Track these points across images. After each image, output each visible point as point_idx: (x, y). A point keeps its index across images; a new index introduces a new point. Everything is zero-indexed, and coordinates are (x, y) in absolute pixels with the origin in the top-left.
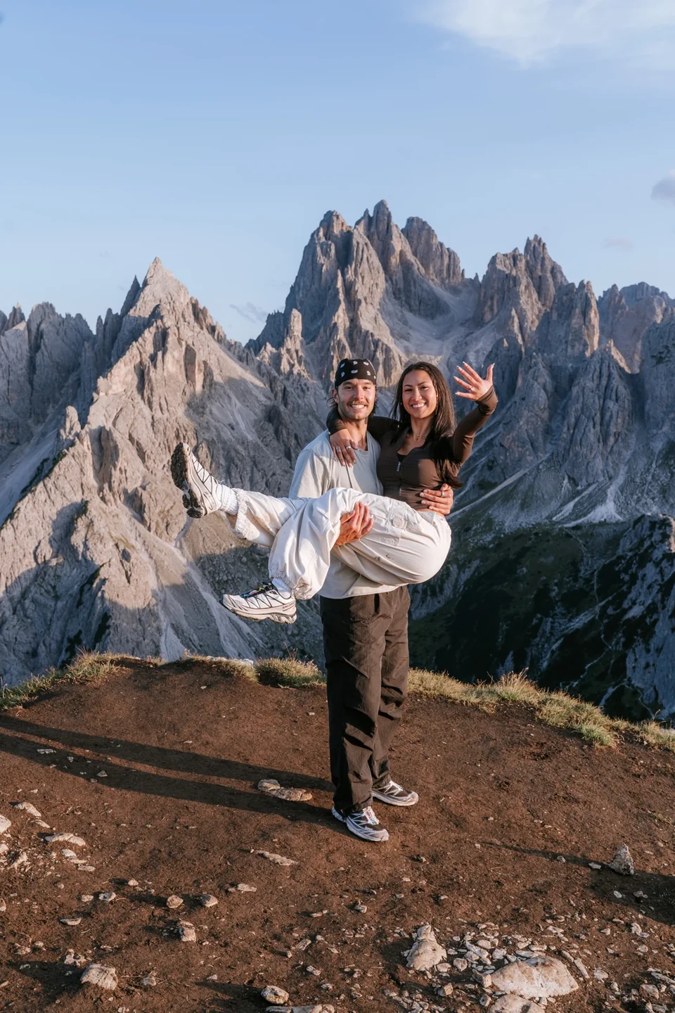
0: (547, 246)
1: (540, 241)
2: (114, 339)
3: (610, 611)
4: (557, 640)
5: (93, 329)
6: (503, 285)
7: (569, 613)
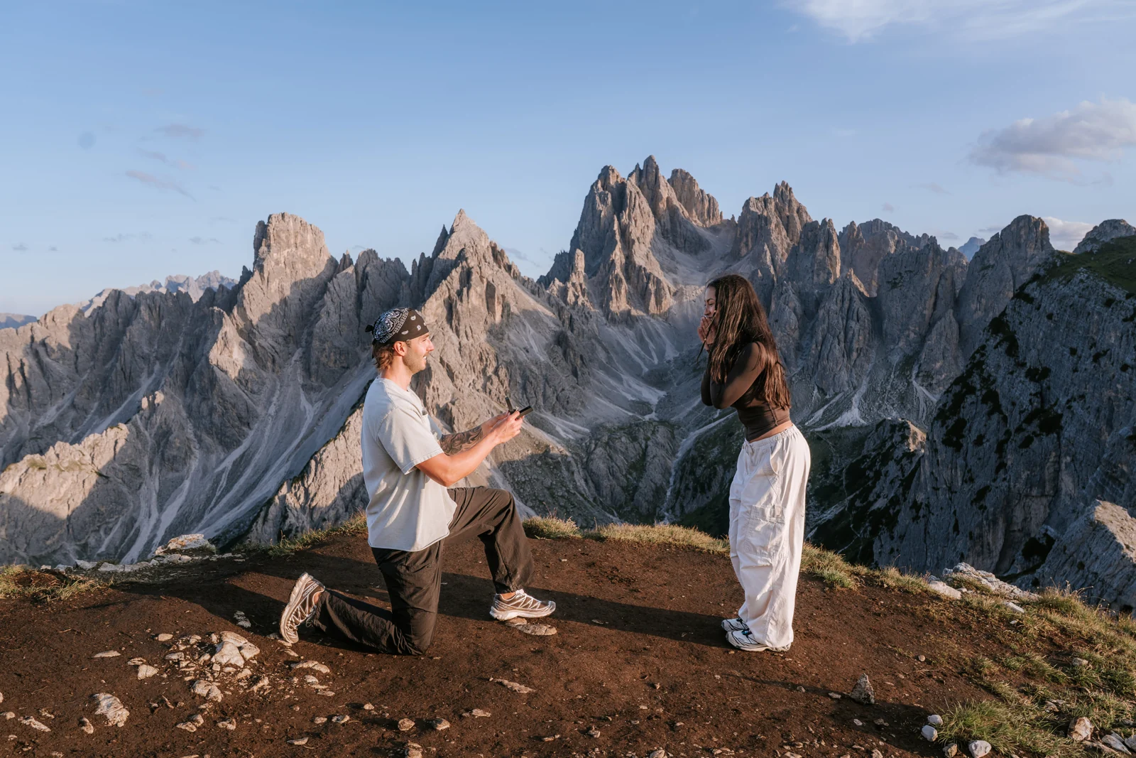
0: (793, 190)
1: (787, 186)
2: (427, 278)
3: (858, 503)
4: (812, 530)
5: (410, 270)
6: (756, 224)
7: (822, 506)
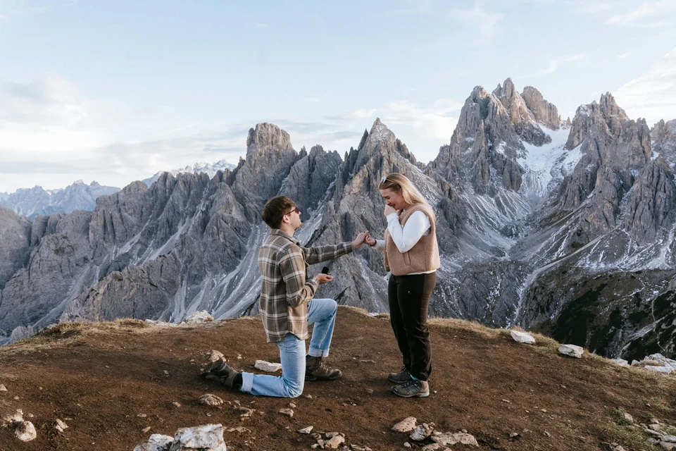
0: (615, 99)
1: (610, 95)
3: (663, 326)
4: (626, 344)
5: (343, 158)
6: (586, 123)
7: (634, 327)
